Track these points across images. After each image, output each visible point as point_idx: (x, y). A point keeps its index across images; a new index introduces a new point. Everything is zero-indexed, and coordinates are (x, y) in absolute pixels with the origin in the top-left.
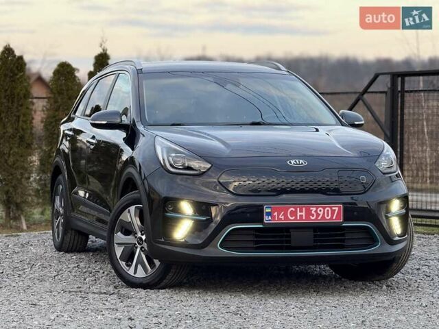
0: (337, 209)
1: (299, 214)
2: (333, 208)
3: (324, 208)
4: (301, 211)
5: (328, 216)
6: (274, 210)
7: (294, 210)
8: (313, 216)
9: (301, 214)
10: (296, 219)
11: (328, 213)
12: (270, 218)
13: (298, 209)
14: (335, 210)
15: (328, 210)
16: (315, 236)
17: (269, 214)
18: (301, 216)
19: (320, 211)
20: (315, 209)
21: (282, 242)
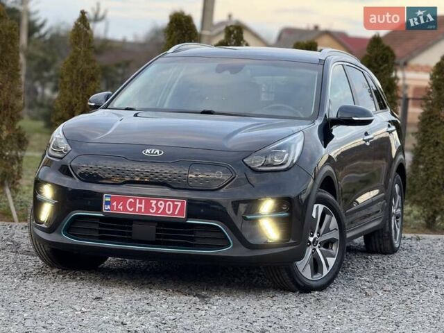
0: (180, 204)
1: (138, 205)
2: (176, 203)
3: (166, 202)
4: (140, 203)
5: (169, 210)
6: (113, 199)
7: (133, 201)
8: (153, 210)
9: (141, 206)
10: (134, 211)
11: (170, 207)
12: (109, 207)
13: (138, 201)
14: (178, 205)
15: (169, 205)
16: (157, 231)
17: (108, 203)
18: (140, 208)
19: (161, 204)
20: (155, 202)
21: (124, 234)
